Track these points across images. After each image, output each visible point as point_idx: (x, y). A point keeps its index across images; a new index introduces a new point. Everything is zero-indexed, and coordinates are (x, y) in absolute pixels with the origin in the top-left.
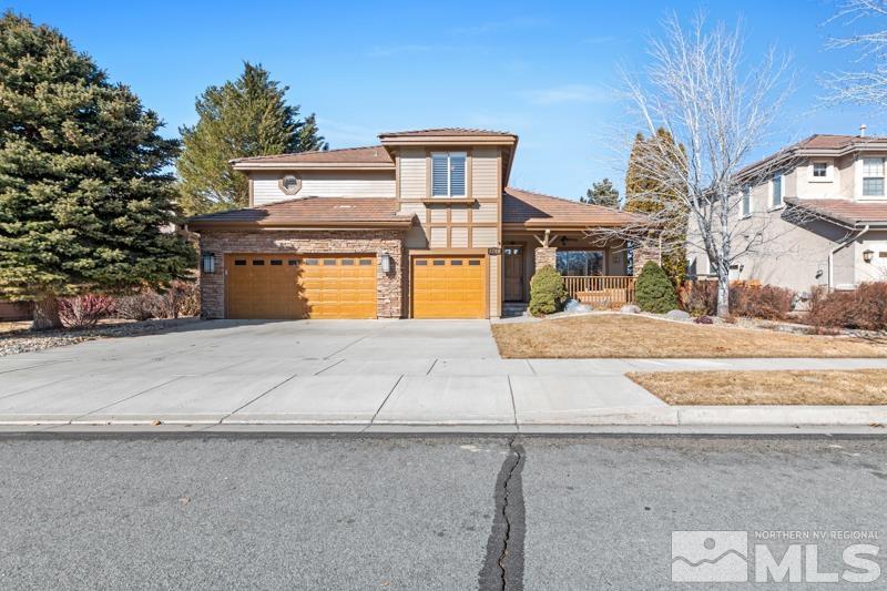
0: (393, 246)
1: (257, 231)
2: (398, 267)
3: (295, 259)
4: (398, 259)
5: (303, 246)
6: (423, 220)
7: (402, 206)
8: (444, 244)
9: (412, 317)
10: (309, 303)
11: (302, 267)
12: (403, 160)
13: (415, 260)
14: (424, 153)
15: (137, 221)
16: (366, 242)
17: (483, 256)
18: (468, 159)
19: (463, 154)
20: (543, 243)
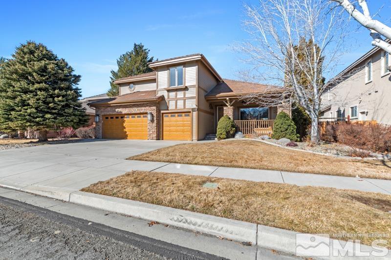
0: (153, 110)
1: (109, 106)
2: (155, 118)
3: (123, 116)
4: (155, 115)
5: (125, 111)
6: (166, 97)
7: (159, 92)
8: (174, 107)
9: (163, 139)
10: (127, 133)
11: (125, 119)
12: (159, 73)
13: (164, 115)
14: (166, 68)
15: (59, 105)
16: (144, 108)
17: (190, 112)
18: (184, 68)
19: (181, 67)
20: (227, 105)
